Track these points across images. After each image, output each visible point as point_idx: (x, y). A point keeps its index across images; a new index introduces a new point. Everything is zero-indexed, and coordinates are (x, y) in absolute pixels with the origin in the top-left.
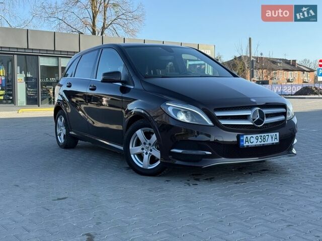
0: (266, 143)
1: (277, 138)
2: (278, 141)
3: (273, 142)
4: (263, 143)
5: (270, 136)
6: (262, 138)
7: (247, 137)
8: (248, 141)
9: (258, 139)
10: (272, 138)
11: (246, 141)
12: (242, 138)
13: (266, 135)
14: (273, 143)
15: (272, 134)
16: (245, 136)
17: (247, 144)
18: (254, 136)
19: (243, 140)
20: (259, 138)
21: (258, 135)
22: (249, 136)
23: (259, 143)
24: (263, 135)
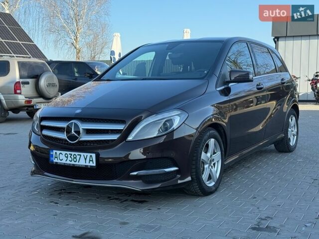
0: (77, 163)
1: (92, 161)
2: (94, 165)
3: (87, 164)
4: (73, 163)
6: (72, 157)
7: (56, 153)
8: (57, 157)
10: (86, 159)
12: (51, 153)
13: (77, 153)
15: (85, 154)
16: (54, 151)
17: (56, 160)
18: (64, 153)
19: (53, 155)
20: (69, 156)
21: (68, 153)
23: (68, 162)
24: (73, 153)
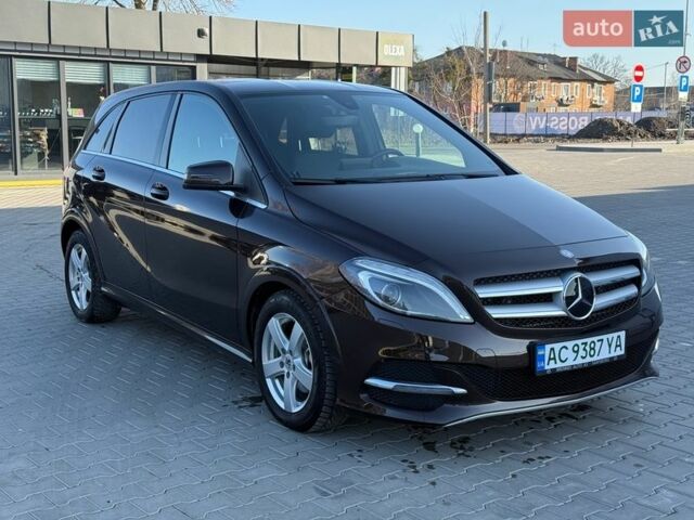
0: (595, 358)
1: (620, 346)
2: (623, 352)
3: (613, 354)
4: (588, 359)
5: (605, 342)
6: (588, 348)
7: (552, 349)
8: (554, 358)
9: (577, 352)
10: (610, 346)
11: (550, 359)
12: (540, 353)
13: (595, 339)
14: (611, 358)
15: (610, 336)
16: (548, 347)
17: (552, 365)
18: (570, 344)
19: (543, 356)
20: (582, 347)
21: (579, 342)
22: (557, 346)
23: (579, 361)
24: (589, 340)
